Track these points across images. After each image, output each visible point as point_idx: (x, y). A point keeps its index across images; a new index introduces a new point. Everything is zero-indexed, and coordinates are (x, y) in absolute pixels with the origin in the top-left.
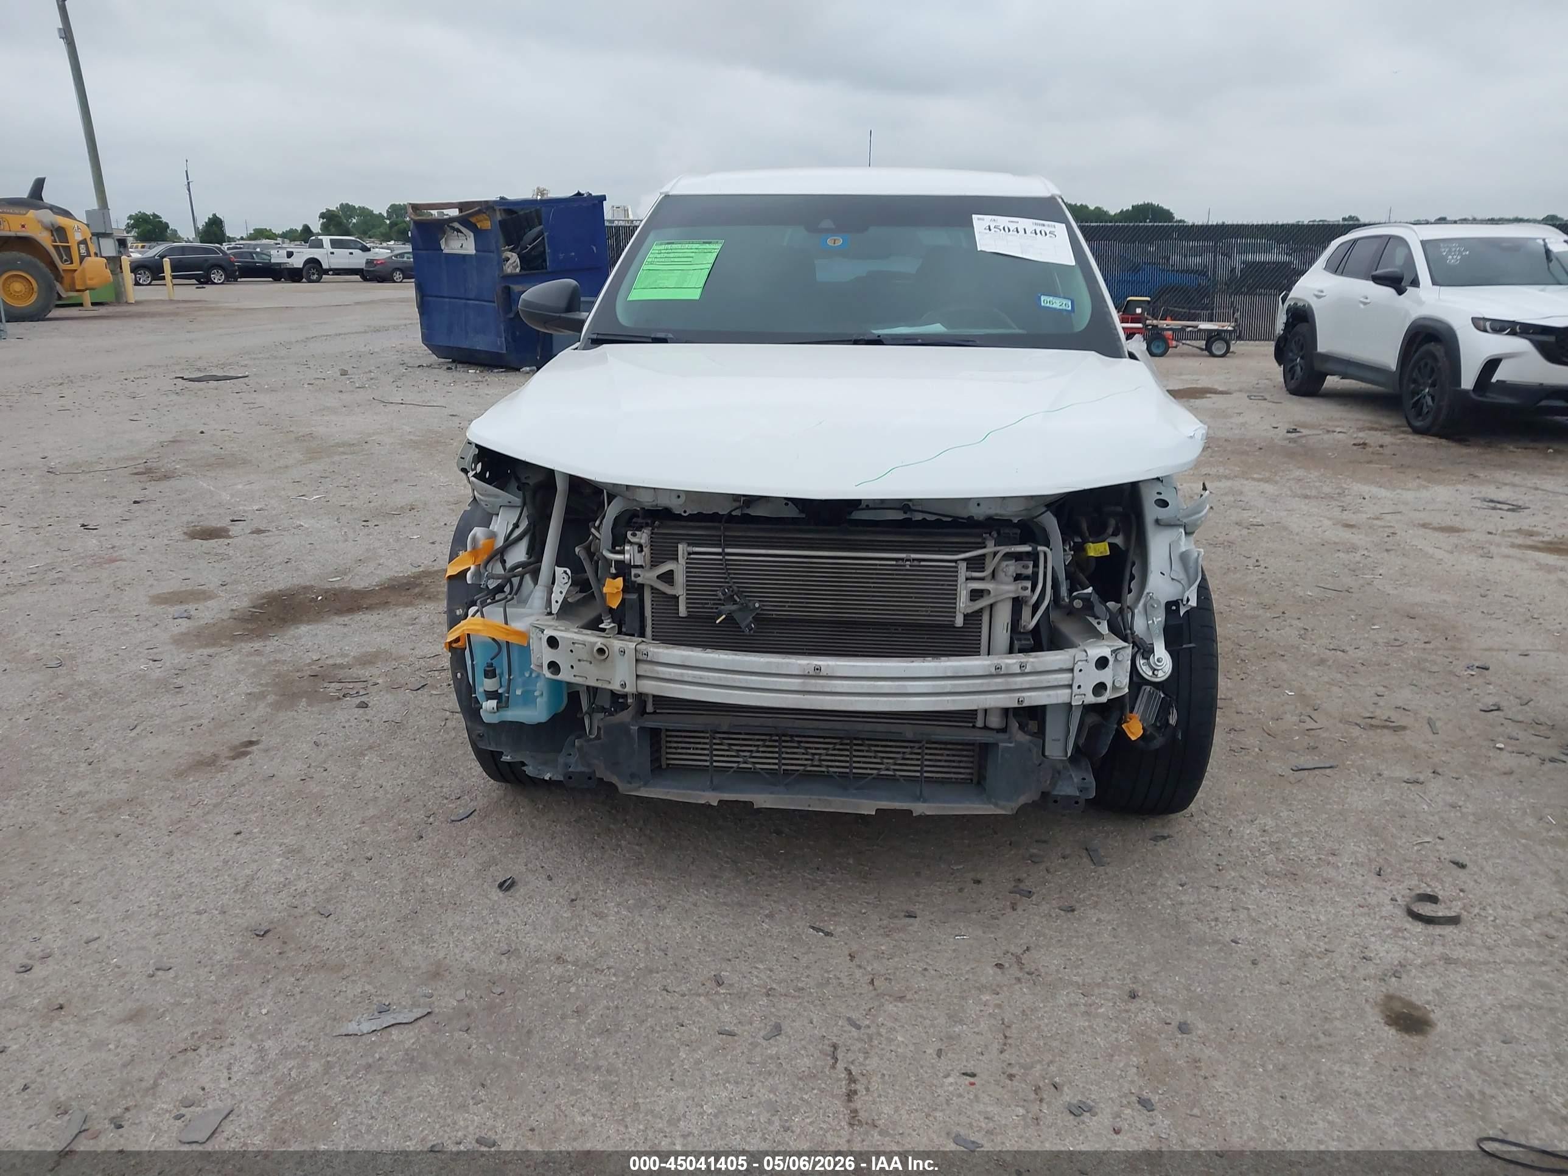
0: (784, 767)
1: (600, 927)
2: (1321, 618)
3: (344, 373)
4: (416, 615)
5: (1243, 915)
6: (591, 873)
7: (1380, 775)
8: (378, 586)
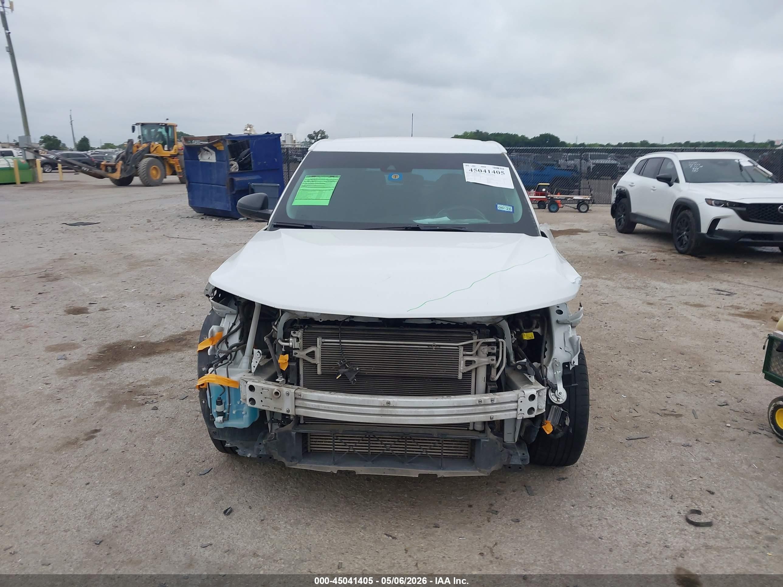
0: (371, 451)
1: (276, 535)
2: (638, 355)
3: (149, 221)
4: (182, 357)
5: (604, 522)
6: (271, 504)
7: (670, 442)
8: (164, 340)
